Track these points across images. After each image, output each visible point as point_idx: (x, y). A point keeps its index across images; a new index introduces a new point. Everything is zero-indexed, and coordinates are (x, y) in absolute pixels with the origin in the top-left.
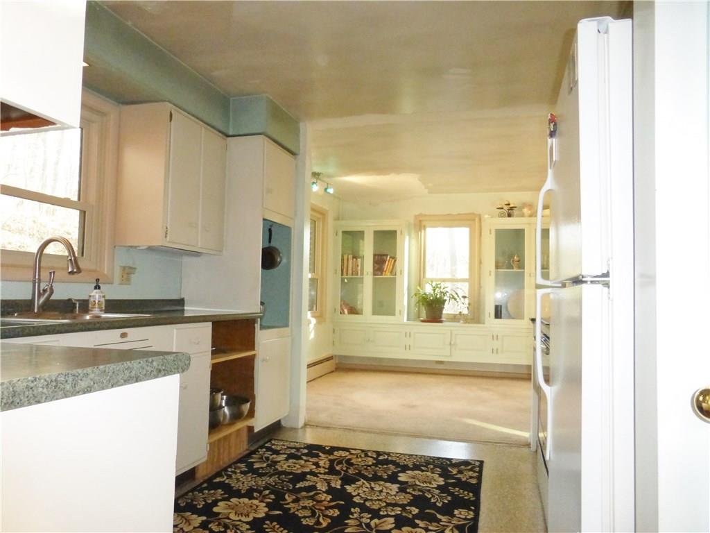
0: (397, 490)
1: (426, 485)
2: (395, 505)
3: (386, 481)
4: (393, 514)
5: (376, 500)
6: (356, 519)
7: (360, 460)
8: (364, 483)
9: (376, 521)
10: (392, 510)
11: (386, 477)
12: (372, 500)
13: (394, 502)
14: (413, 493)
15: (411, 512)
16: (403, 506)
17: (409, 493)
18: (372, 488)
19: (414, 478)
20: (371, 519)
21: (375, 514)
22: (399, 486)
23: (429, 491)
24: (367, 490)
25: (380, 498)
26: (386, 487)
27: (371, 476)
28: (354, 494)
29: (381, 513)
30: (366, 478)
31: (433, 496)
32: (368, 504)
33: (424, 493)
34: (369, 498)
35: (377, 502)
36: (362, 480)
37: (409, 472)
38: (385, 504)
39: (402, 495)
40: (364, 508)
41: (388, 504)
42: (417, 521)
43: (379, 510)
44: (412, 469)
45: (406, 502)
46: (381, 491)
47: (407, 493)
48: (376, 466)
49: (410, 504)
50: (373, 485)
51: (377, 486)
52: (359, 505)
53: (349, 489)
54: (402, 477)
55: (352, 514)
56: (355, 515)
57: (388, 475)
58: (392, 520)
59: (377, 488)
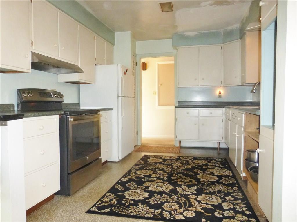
0: (149, 187)
1: (135, 191)
2: (150, 181)
3: (155, 192)
4: (152, 178)
5: (159, 183)
6: (165, 176)
7: (173, 207)
8: (166, 190)
9: (157, 176)
10: (152, 179)
11: (155, 194)
12: (160, 183)
13: (151, 182)
14: (142, 186)
15: (145, 179)
16: (148, 181)
17: (144, 186)
18: (161, 188)
19: (140, 194)
20: (159, 177)
21: (158, 178)
22: (149, 190)
23: (135, 188)
24: (163, 187)
25: (157, 184)
26: (155, 189)
27: (163, 195)
28: (169, 185)
29: (156, 178)
30: (166, 193)
31: (134, 186)
32: (162, 181)
33: (138, 187)
34: (162, 183)
35: (158, 182)
36: (167, 192)
37: (142, 198)
38: (155, 181)
39: (147, 185)
40: (163, 179)
41: (154, 181)
42: (143, 177)
43: (157, 179)
44: (139, 201)
45: (146, 182)
46: (157, 187)
47: (145, 186)
48: (161, 202)
49: (145, 182)
50: (161, 189)
51: (159, 189)
52: (165, 181)
53: (171, 187)
54: (146, 195)
55: (167, 178)
56: (165, 177)
57: (154, 196)
58: (152, 177)
59: (159, 188)
